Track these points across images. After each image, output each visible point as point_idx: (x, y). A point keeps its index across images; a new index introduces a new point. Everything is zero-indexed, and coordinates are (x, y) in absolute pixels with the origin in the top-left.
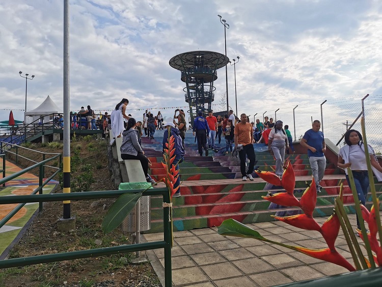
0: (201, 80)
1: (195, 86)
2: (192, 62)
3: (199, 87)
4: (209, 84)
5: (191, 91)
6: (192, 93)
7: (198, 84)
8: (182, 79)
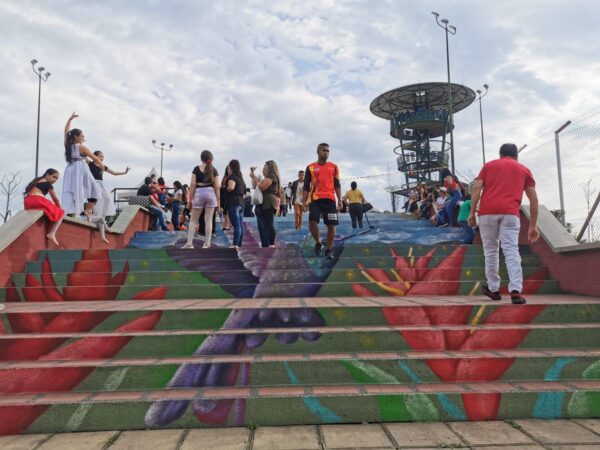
0: (425, 133)
1: (414, 144)
2: (409, 103)
3: (422, 145)
4: (441, 138)
5: (406, 152)
6: (407, 155)
7: (420, 140)
8: (393, 134)
